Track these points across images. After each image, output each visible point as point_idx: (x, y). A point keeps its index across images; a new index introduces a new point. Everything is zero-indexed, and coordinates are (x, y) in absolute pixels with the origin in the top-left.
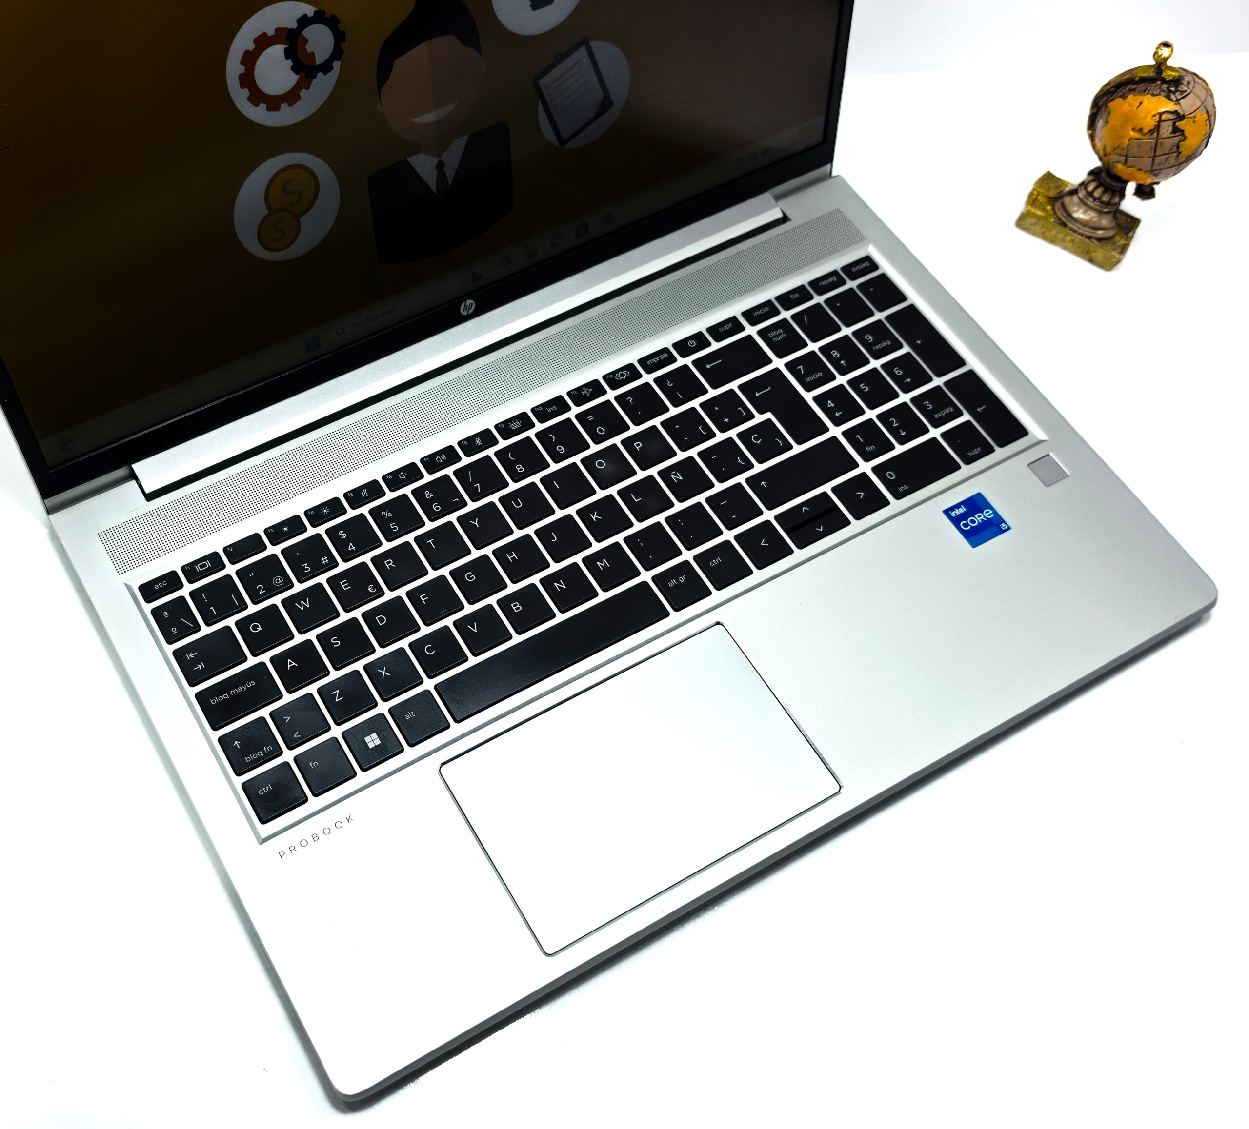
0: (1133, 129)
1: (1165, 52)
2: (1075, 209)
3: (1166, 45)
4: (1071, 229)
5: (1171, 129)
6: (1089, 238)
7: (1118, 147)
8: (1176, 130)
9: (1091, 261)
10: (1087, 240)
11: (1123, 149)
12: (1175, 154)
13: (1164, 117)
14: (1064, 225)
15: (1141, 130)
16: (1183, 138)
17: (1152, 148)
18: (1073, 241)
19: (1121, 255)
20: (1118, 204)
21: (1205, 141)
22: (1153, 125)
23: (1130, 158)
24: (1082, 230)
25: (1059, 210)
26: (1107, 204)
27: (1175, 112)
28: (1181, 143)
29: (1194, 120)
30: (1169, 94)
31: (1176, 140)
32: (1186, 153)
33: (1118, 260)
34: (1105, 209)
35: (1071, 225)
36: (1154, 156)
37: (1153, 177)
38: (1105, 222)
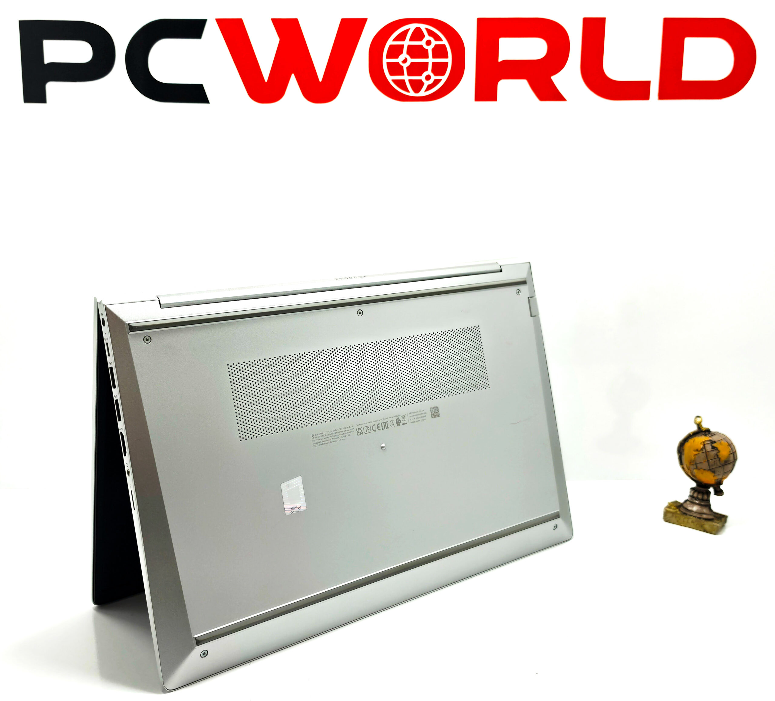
0: (695, 451)
1: (699, 420)
2: (688, 506)
3: (698, 417)
4: (690, 515)
5: (710, 447)
6: (700, 518)
7: (691, 461)
8: (713, 447)
9: (705, 531)
10: (699, 520)
11: (693, 461)
12: (718, 459)
13: (705, 443)
14: (686, 514)
15: (697, 450)
16: (718, 451)
17: (705, 457)
18: (693, 522)
19: (718, 525)
20: (708, 501)
21: (732, 455)
22: (702, 446)
23: (698, 465)
24: (695, 515)
25: (682, 509)
26: (702, 500)
27: (710, 440)
28: (719, 454)
29: (721, 444)
30: (706, 435)
31: (715, 452)
32: (723, 459)
33: (718, 527)
34: (703, 503)
35: (689, 513)
36: (708, 461)
37: (713, 474)
38: (705, 510)
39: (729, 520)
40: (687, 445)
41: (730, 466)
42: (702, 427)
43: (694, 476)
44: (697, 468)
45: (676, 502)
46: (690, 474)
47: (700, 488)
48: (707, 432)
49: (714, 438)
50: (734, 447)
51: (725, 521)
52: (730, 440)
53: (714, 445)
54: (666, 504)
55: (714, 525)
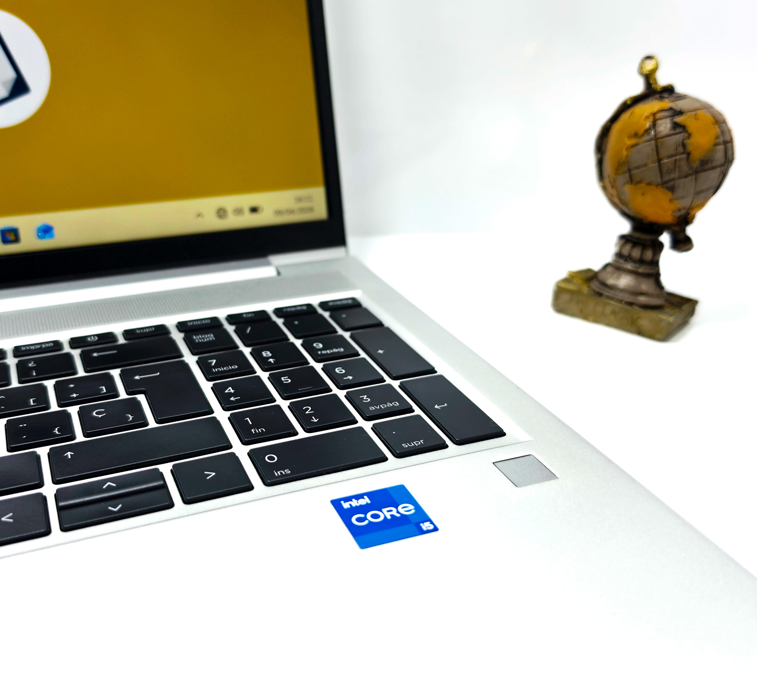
0: (630, 137)
1: (649, 66)
2: (609, 276)
4: (608, 297)
5: (669, 126)
6: (631, 304)
7: (619, 165)
8: (676, 125)
9: (640, 333)
10: (628, 308)
11: (625, 163)
12: (684, 156)
13: (658, 116)
14: (600, 295)
15: (636, 135)
16: (687, 135)
17: (653, 150)
18: (614, 312)
19: (671, 319)
20: (655, 263)
21: (721, 148)
22: (648, 124)
23: (634, 172)
24: (620, 296)
25: (595, 285)
26: (641, 261)
27: (671, 109)
28: (687, 142)
29: (696, 118)
30: (661, 98)
31: (679, 138)
32: (697, 155)
33: (670, 324)
34: (641, 270)
35: (606, 292)
36: (659, 160)
37: (669, 195)
38: (646, 286)
39: (700, 309)
40: (617, 127)
41: (714, 174)
42: (655, 80)
43: (624, 203)
44: (631, 180)
45: (589, 271)
46: (616, 200)
47: (637, 235)
48: (669, 90)
49: (680, 105)
50: (729, 131)
51: (692, 312)
52: (720, 114)
53: (679, 119)
54: (564, 275)
55: (661, 320)
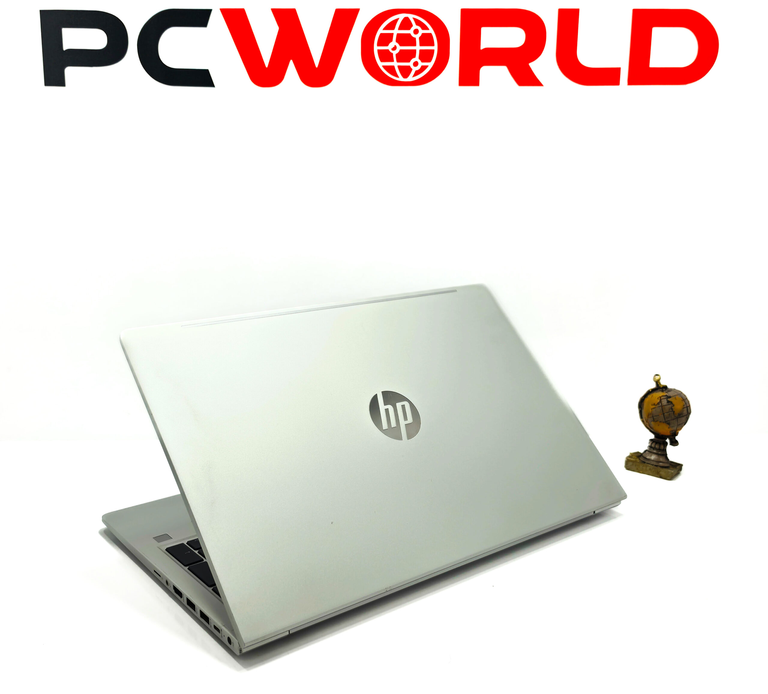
0: (652, 405)
1: (657, 378)
2: (647, 455)
3: (657, 375)
4: (648, 463)
5: (666, 402)
7: (649, 414)
8: (668, 402)
9: (660, 477)
10: (655, 467)
11: (651, 414)
12: (672, 412)
13: (662, 398)
14: (644, 462)
15: (654, 404)
16: (673, 405)
17: (661, 410)
18: (650, 469)
19: (672, 471)
20: (665, 450)
21: (685, 409)
22: (658, 401)
23: (655, 417)
24: (652, 463)
25: (642, 459)
26: (659, 450)
27: (666, 396)
28: (673, 407)
29: (675, 399)
30: (663, 391)
31: (670, 406)
32: (677, 412)
33: (672, 473)
34: (659, 453)
35: (647, 462)
36: (664, 414)
37: (668, 426)
38: (662, 459)
39: (684, 468)
40: (647, 400)
41: (684, 418)
42: (660, 383)
43: (651, 428)
44: (654, 421)
45: (638, 453)
46: (648, 426)
47: (657, 439)
48: (665, 387)
49: (670, 394)
50: (689, 402)
51: (680, 469)
52: (685, 395)
53: (669, 399)
54: (628, 454)
55: (669, 472)
